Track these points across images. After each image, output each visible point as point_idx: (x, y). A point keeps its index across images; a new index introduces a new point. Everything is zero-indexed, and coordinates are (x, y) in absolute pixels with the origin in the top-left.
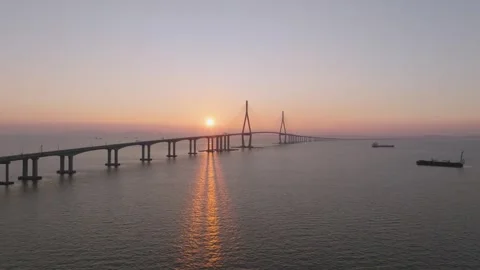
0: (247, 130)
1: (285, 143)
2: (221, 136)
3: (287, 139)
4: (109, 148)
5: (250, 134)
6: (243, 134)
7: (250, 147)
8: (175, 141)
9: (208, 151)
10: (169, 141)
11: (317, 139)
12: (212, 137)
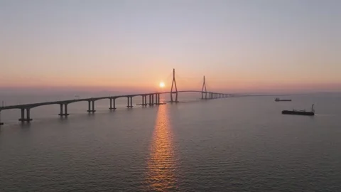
0: (174, 90)
1: (206, 99)
2: (153, 94)
3: (207, 96)
4: (61, 103)
5: (176, 92)
6: (172, 93)
7: (176, 102)
8: (115, 98)
9: (143, 105)
10: (111, 98)
11: (232, 96)
12: (146, 95)
